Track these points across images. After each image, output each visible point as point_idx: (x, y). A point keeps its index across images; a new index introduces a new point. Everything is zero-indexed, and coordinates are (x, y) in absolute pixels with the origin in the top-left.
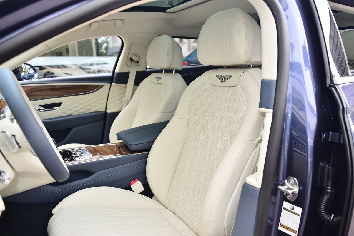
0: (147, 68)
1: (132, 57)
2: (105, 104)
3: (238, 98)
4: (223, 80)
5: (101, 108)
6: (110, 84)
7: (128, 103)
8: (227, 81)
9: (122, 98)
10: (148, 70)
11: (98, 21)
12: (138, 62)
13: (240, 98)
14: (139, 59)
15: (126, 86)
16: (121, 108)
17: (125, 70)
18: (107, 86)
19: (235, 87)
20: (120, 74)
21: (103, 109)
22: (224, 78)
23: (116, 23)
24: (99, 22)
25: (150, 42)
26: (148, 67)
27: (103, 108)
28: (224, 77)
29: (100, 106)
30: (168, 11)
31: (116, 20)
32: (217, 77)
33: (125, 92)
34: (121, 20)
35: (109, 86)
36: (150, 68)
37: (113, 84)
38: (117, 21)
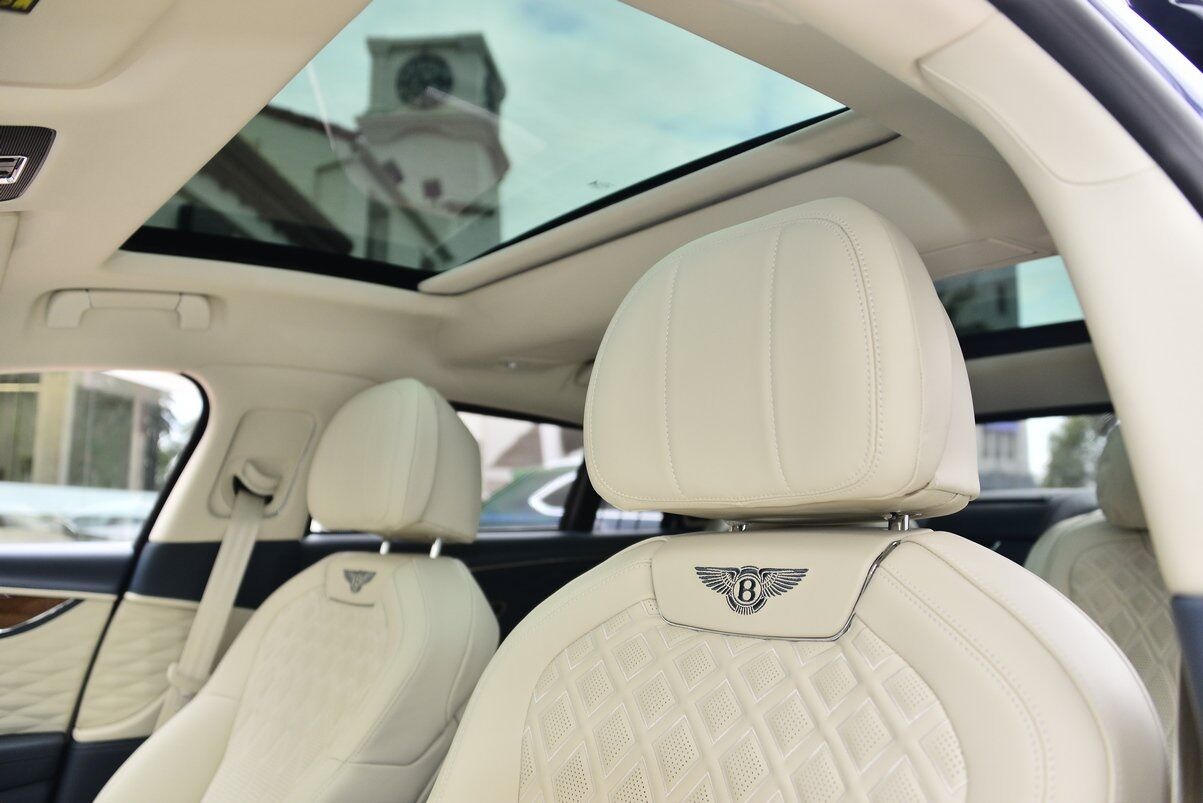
0: (308, 532)
1: (244, 472)
2: (72, 696)
3: (883, 714)
4: (747, 595)
5: (48, 716)
6: (112, 598)
7: (192, 696)
8: (771, 601)
9: (165, 670)
10: (312, 539)
11: (87, 290)
12: (268, 499)
13: (903, 722)
14: (276, 488)
15: (195, 611)
16: (153, 723)
17: (199, 533)
18: (98, 603)
19: (833, 638)
20: (169, 550)
21: (58, 724)
22: (748, 585)
23: (181, 310)
24: (94, 295)
25: (331, 410)
26: (315, 527)
27: (59, 714)
28: (749, 576)
29: (44, 707)
30: (427, 285)
31: (181, 294)
32: (705, 580)
33: (184, 638)
34: (206, 297)
35: (109, 607)
36: (322, 533)
37: (130, 596)
38: (185, 299)
